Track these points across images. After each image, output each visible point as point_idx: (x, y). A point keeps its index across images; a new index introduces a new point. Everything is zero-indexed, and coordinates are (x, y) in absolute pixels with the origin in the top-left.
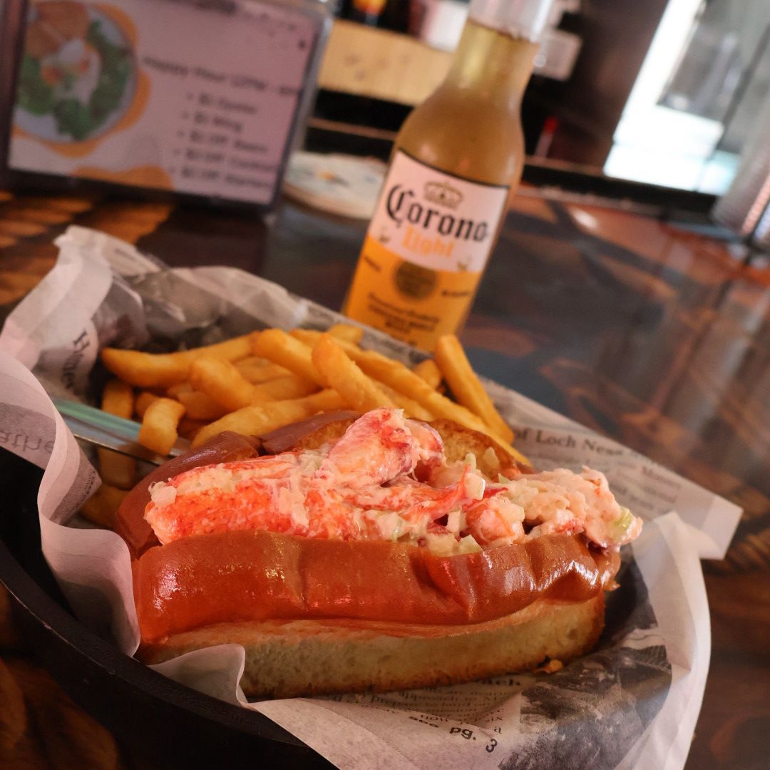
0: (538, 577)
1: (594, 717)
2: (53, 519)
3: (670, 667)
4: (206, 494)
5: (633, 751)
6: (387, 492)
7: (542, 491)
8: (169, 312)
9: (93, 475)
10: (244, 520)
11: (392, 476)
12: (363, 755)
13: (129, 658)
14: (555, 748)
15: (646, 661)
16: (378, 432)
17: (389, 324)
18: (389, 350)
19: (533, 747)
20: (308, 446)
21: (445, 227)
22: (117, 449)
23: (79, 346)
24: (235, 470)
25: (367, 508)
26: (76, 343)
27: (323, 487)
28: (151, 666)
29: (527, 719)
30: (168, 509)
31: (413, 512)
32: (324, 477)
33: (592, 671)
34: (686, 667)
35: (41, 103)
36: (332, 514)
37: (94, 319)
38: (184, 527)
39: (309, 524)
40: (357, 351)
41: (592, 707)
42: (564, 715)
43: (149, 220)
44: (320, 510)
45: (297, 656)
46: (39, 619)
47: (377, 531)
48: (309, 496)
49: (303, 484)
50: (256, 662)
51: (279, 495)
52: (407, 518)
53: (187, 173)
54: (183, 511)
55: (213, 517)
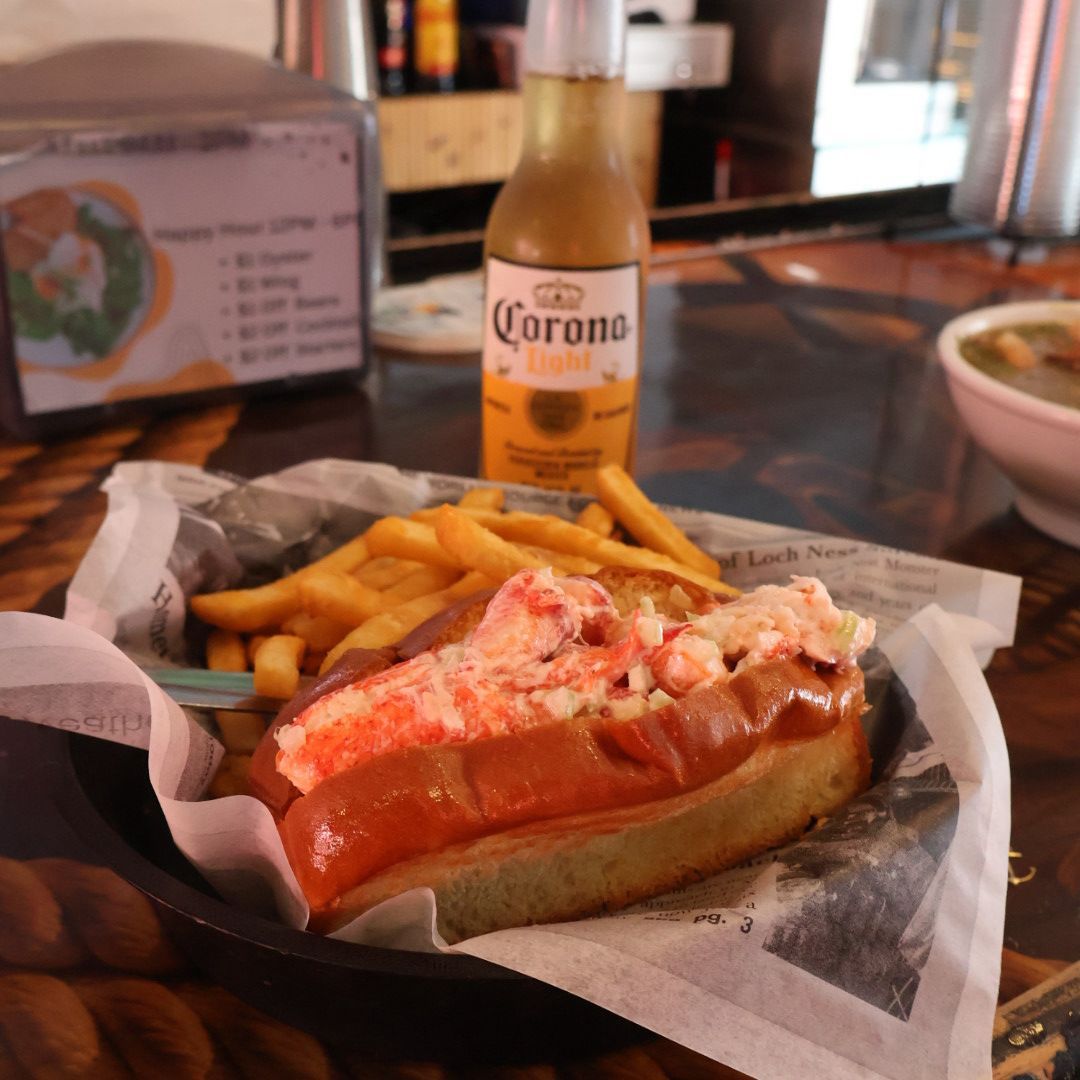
0: (753, 717)
1: (869, 864)
2: (179, 797)
3: (954, 786)
4: (338, 723)
5: (930, 894)
6: (550, 666)
7: (740, 616)
8: (260, 533)
9: (211, 742)
10: (389, 741)
11: (554, 646)
12: (595, 971)
13: (301, 932)
14: (828, 910)
15: (924, 786)
16: (523, 601)
17: (539, 474)
18: (541, 506)
19: (800, 915)
20: (450, 640)
21: (573, 335)
22: (232, 707)
23: (160, 601)
24: (366, 689)
25: (530, 690)
26: (155, 599)
27: (471, 680)
28: (331, 935)
29: (785, 885)
30: (301, 753)
31: (585, 681)
32: (470, 669)
33: (858, 814)
34: (975, 780)
35: (46, 324)
36: (490, 707)
37: (170, 565)
38: (323, 769)
39: (466, 726)
40: (497, 517)
41: (863, 853)
42: (830, 871)
43: (216, 429)
44: (474, 707)
45: (501, 887)
46: (187, 915)
47: (547, 714)
48: (457, 693)
49: (448, 682)
50: (455, 905)
51: (422, 702)
52: (579, 689)
53: (247, 357)
54: (317, 749)
55: (354, 746)
